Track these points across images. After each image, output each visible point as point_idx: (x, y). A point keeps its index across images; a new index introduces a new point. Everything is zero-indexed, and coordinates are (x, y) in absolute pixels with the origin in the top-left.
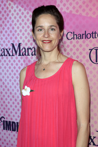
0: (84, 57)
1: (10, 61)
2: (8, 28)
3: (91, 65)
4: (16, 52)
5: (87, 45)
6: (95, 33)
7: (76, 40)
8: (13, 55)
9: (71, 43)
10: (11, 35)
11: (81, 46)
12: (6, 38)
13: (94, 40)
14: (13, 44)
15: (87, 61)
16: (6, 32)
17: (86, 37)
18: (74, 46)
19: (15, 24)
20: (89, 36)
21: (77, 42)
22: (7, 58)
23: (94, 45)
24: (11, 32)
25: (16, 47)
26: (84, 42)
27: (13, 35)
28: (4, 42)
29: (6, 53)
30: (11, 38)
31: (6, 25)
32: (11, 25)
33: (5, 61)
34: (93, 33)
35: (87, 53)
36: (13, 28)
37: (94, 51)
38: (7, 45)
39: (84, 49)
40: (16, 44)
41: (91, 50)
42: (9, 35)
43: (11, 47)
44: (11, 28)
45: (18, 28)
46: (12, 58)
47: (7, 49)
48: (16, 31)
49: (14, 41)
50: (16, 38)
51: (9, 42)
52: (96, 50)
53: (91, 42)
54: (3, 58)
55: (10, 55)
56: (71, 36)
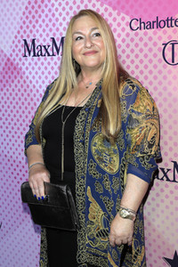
0: (155, 55)
1: (49, 63)
2: (47, 16)
3: (164, 67)
4: (58, 51)
5: (160, 38)
6: (171, 20)
7: (143, 31)
8: (53, 55)
9: (137, 35)
10: (50, 25)
11: (150, 39)
12: (44, 31)
13: (169, 31)
14: (53, 39)
15: (160, 61)
16: (44, 21)
17: (159, 26)
18: (141, 39)
19: (57, 10)
20: (162, 24)
21: (146, 34)
22: (45, 59)
23: (170, 37)
24: (50, 20)
25: (58, 43)
26: (155, 33)
27: (54, 25)
28: (41, 35)
29: (44, 52)
30: (51, 30)
31: (43, 11)
32: (50, 10)
33: (42, 64)
34: (168, 20)
35: (159, 49)
36: (53, 15)
37: (169, 46)
38: (44, 40)
39: (155, 44)
40: (58, 39)
41: (166, 45)
42: (47, 25)
43: (51, 44)
44: (50, 16)
45: (60, 14)
46: (52, 59)
47: (45, 47)
48: (57, 20)
49: (54, 34)
50: (58, 30)
51: (48, 35)
52: (173, 45)
53: (165, 32)
54: (39, 59)
55: (49, 55)
56: (136, 24)
